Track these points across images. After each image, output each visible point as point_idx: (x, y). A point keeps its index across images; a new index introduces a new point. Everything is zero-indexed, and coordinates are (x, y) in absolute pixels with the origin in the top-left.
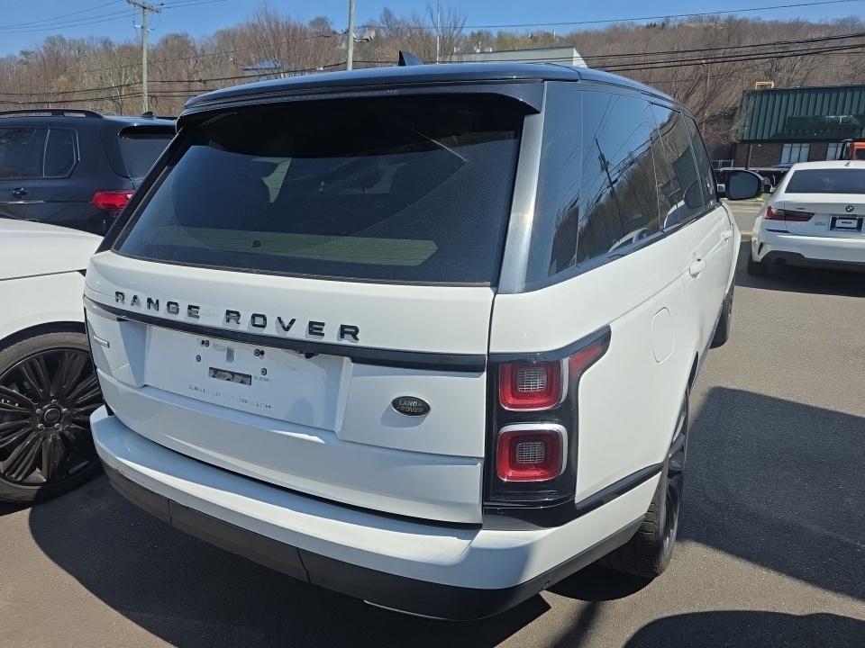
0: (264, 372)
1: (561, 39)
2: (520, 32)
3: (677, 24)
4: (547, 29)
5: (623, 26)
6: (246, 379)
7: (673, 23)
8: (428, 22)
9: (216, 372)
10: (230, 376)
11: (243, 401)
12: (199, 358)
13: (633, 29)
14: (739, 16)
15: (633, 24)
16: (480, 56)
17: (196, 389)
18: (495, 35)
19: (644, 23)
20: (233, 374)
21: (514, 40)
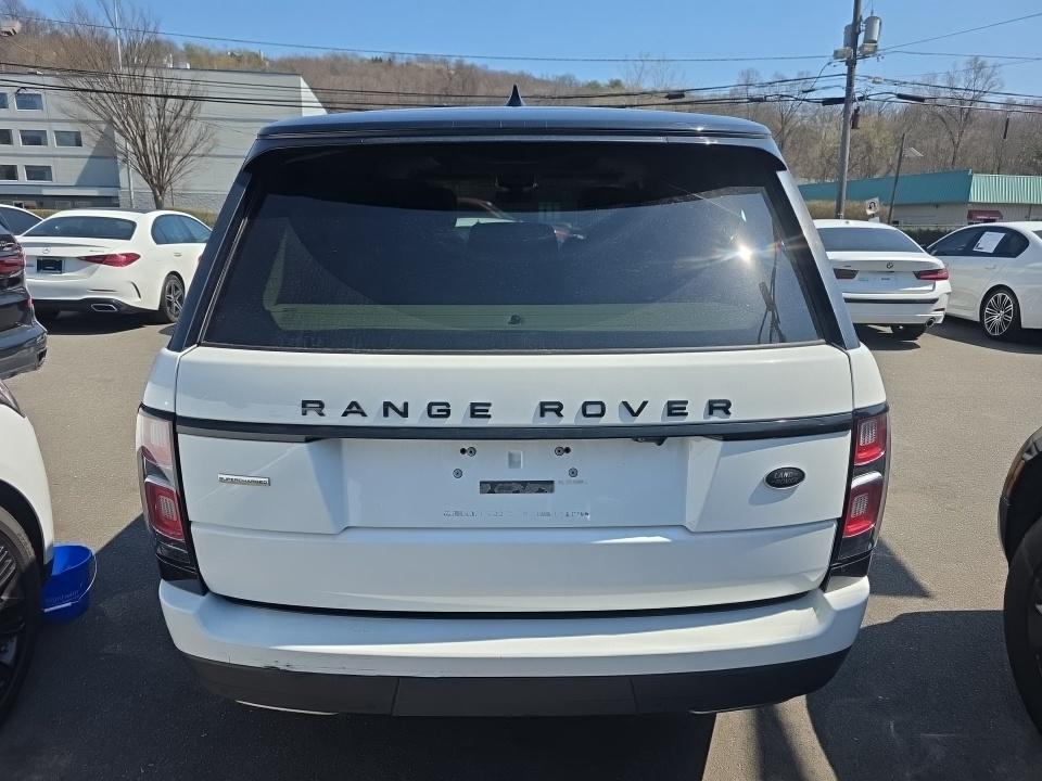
0: (573, 473)
1: (272, 63)
2: (216, 47)
3: (404, 61)
4: (254, 49)
5: (345, 56)
6: (545, 486)
7: (399, 61)
8: (102, 20)
9: (491, 487)
10: (520, 487)
11: (543, 515)
12: (458, 473)
13: (356, 61)
14: (468, 62)
15: (356, 56)
16: (173, 72)
17: (457, 513)
18: (181, 47)
19: (369, 56)
20: (524, 483)
21: (210, 58)
